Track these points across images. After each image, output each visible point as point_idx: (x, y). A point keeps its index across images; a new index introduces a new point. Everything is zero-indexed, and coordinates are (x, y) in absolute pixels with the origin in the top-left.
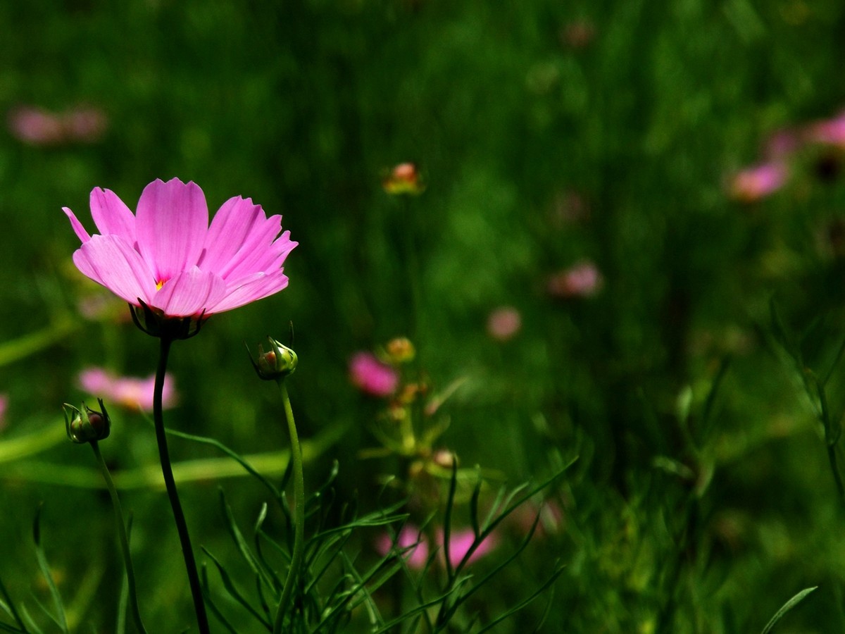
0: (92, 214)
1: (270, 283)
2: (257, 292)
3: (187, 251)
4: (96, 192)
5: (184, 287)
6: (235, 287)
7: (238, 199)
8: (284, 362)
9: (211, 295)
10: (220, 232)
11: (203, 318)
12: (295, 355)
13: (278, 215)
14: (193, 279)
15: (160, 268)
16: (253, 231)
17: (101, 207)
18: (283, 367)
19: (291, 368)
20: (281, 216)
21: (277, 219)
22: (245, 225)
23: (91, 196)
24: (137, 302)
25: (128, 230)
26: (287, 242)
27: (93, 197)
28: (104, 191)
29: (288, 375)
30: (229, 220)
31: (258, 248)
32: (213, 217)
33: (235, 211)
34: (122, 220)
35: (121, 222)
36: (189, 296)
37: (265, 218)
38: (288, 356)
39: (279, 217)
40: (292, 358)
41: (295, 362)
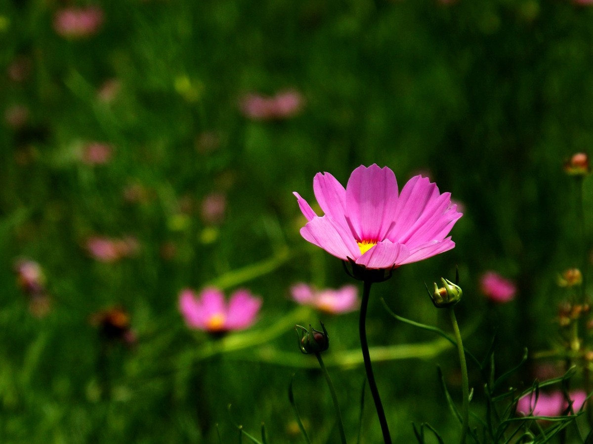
0: (315, 194)
1: (442, 246)
2: (432, 252)
3: (383, 218)
4: (318, 176)
5: (380, 253)
6: (417, 250)
7: (419, 177)
8: (453, 296)
9: (399, 257)
10: (406, 202)
11: (394, 268)
12: (460, 290)
13: (448, 193)
14: (386, 248)
15: (363, 230)
16: (430, 202)
17: (322, 187)
18: (452, 300)
19: (457, 299)
20: (450, 193)
21: (447, 195)
22: (424, 197)
23: (314, 180)
24: (346, 259)
25: (341, 202)
26: (454, 213)
27: (315, 181)
28: (324, 174)
29: (455, 304)
30: (412, 193)
31: (434, 216)
32: (401, 190)
33: (417, 186)
34: (337, 194)
35: (336, 196)
36: (384, 258)
37: (439, 193)
38: (455, 291)
39: (449, 194)
40: (458, 292)
41: (460, 295)
